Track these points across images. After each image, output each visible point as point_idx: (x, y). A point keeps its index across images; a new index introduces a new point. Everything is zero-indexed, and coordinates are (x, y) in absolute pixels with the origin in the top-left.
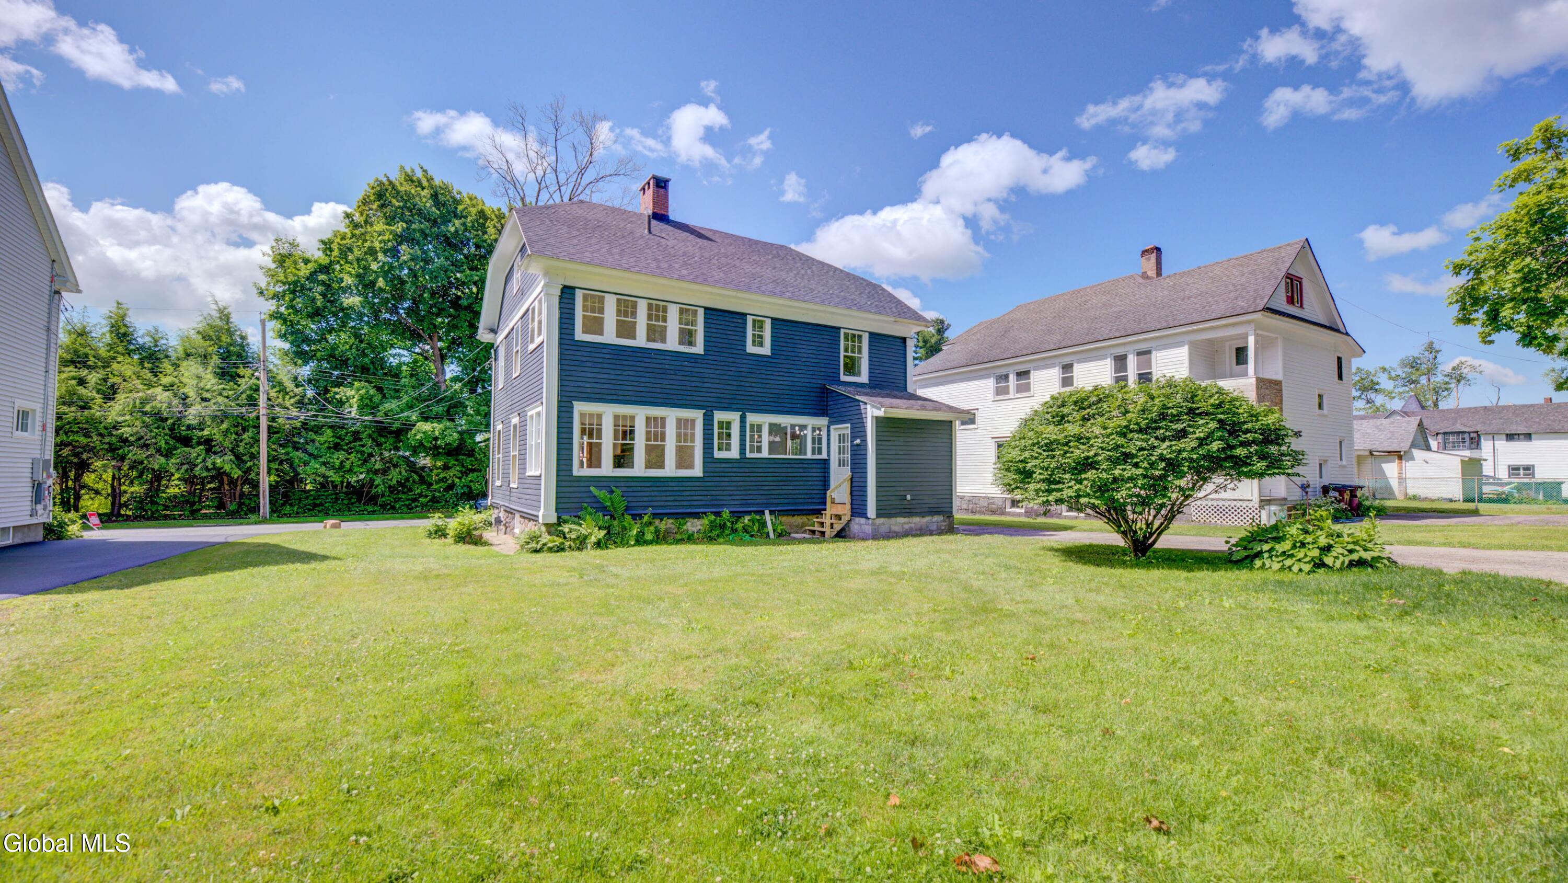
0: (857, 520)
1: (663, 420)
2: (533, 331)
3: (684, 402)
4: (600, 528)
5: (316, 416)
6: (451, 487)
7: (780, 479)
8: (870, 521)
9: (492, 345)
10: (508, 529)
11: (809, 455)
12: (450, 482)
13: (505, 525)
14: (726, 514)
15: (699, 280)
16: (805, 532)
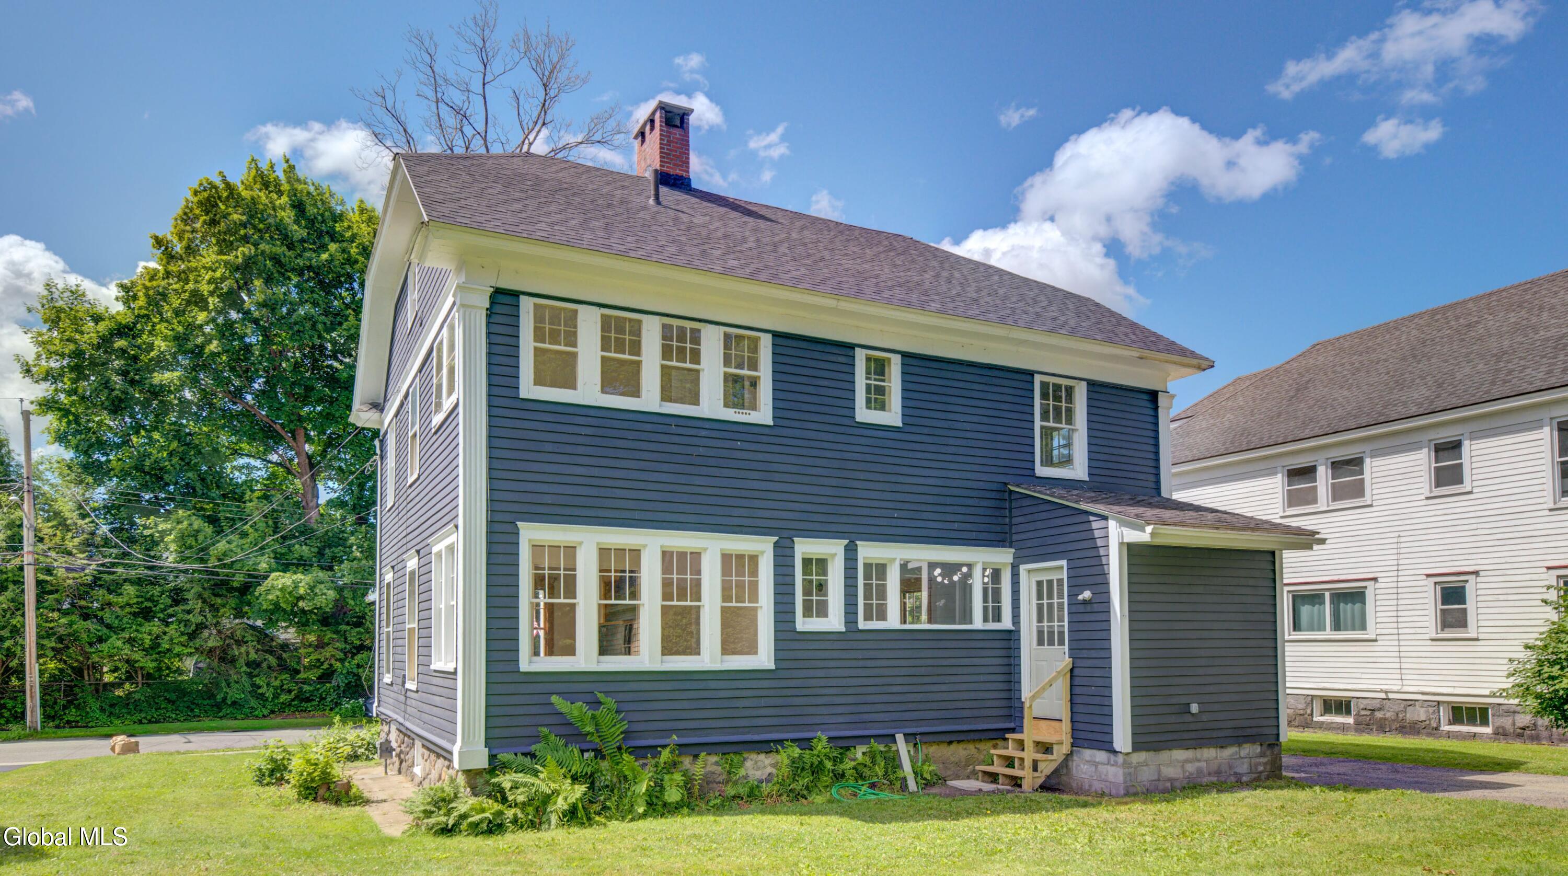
0: (1088, 753)
1: (696, 556)
2: (439, 387)
3: (736, 521)
4: (575, 779)
5: (113, 565)
6: (327, 676)
7: (923, 671)
8: (1120, 759)
9: (376, 433)
10: (404, 766)
11: (978, 623)
12: (326, 666)
13: (398, 755)
14: (821, 745)
15: (764, 276)
16: (973, 775)
